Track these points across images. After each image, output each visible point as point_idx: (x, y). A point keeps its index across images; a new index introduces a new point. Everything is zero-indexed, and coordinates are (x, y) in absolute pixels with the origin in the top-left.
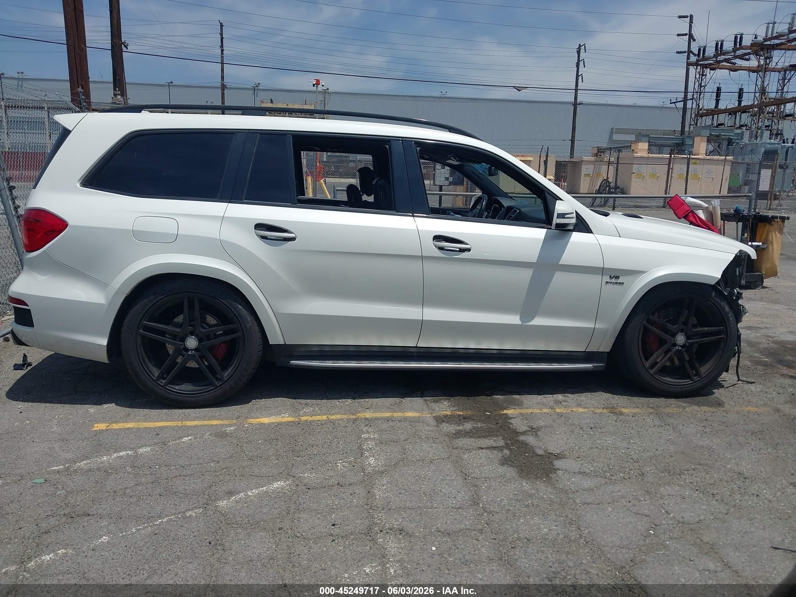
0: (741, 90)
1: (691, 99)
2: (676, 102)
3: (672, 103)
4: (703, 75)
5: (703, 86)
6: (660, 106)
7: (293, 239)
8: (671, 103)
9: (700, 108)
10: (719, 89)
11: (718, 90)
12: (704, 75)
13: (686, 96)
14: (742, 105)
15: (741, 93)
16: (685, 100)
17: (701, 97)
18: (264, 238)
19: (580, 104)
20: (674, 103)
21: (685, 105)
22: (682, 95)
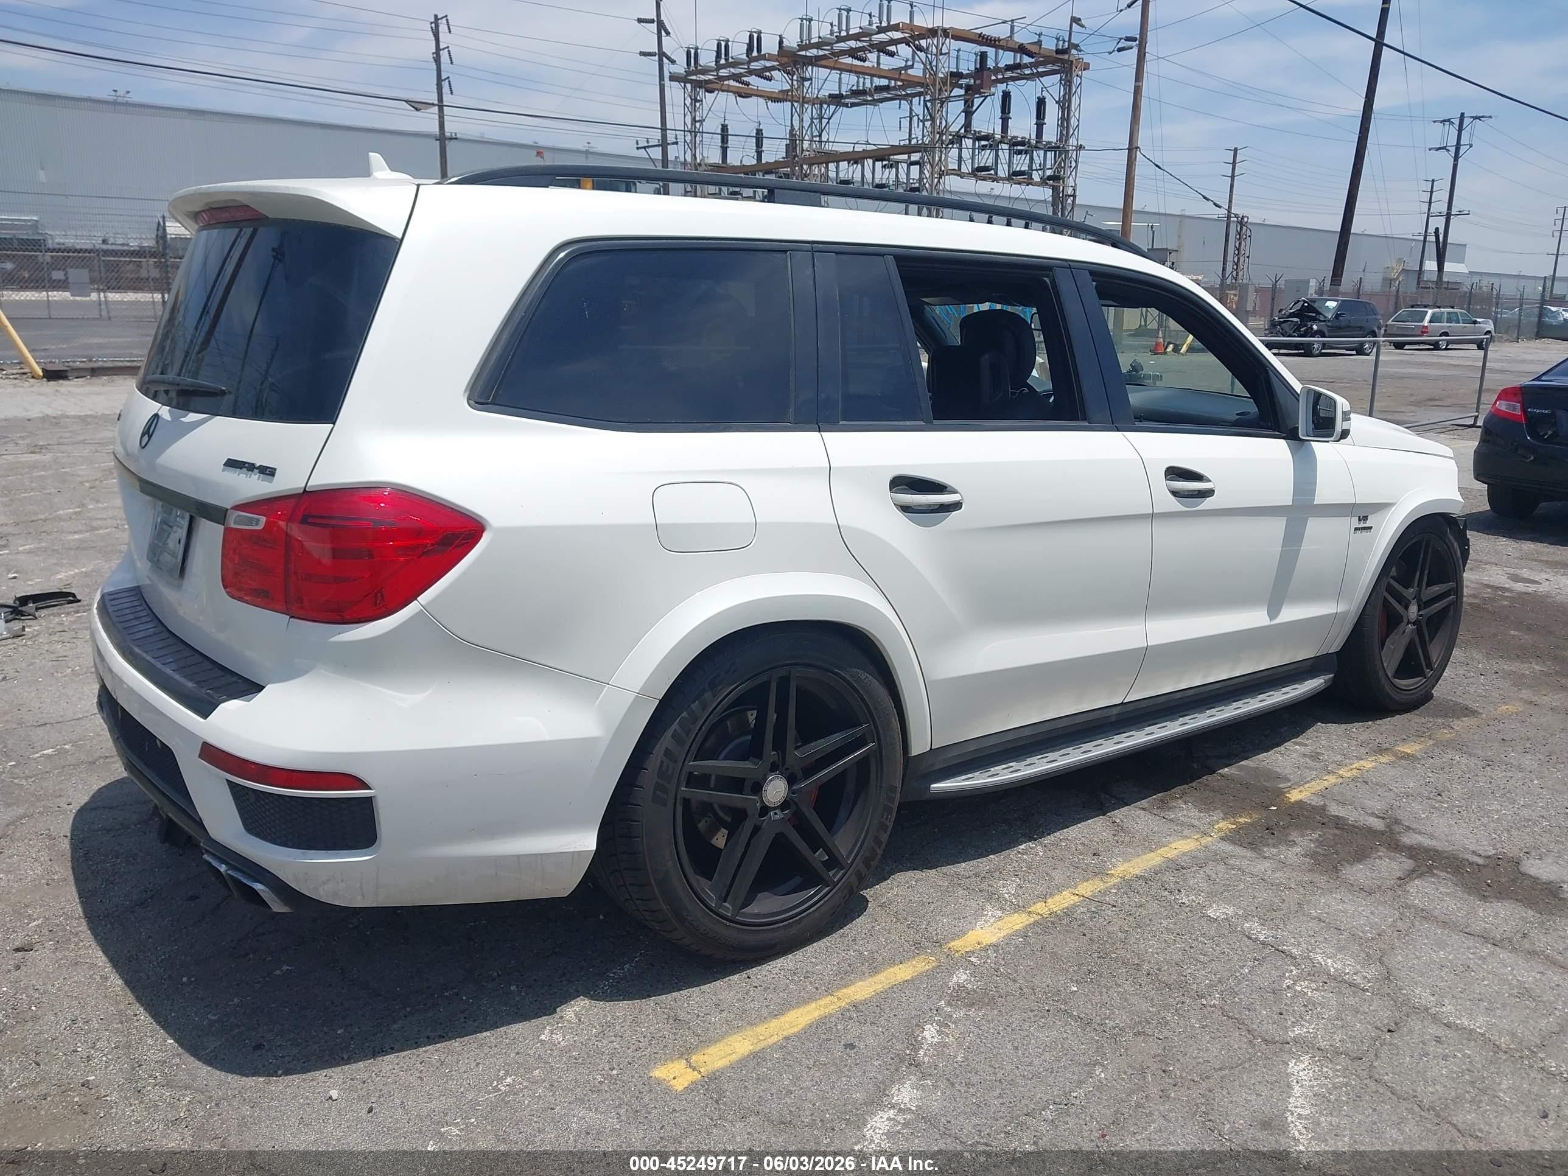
0: (759, 132)
1: (673, 143)
2: (648, 147)
3: (641, 148)
4: (696, 101)
5: (699, 121)
6: (584, 149)
7: (957, 506)
8: (638, 148)
9: (698, 161)
10: (724, 128)
11: (722, 130)
12: (699, 101)
13: (664, 136)
14: (764, 161)
15: (759, 137)
16: (664, 144)
17: (698, 142)
18: (906, 509)
19: (451, 139)
20: (644, 148)
21: (665, 153)
22: (658, 134)
